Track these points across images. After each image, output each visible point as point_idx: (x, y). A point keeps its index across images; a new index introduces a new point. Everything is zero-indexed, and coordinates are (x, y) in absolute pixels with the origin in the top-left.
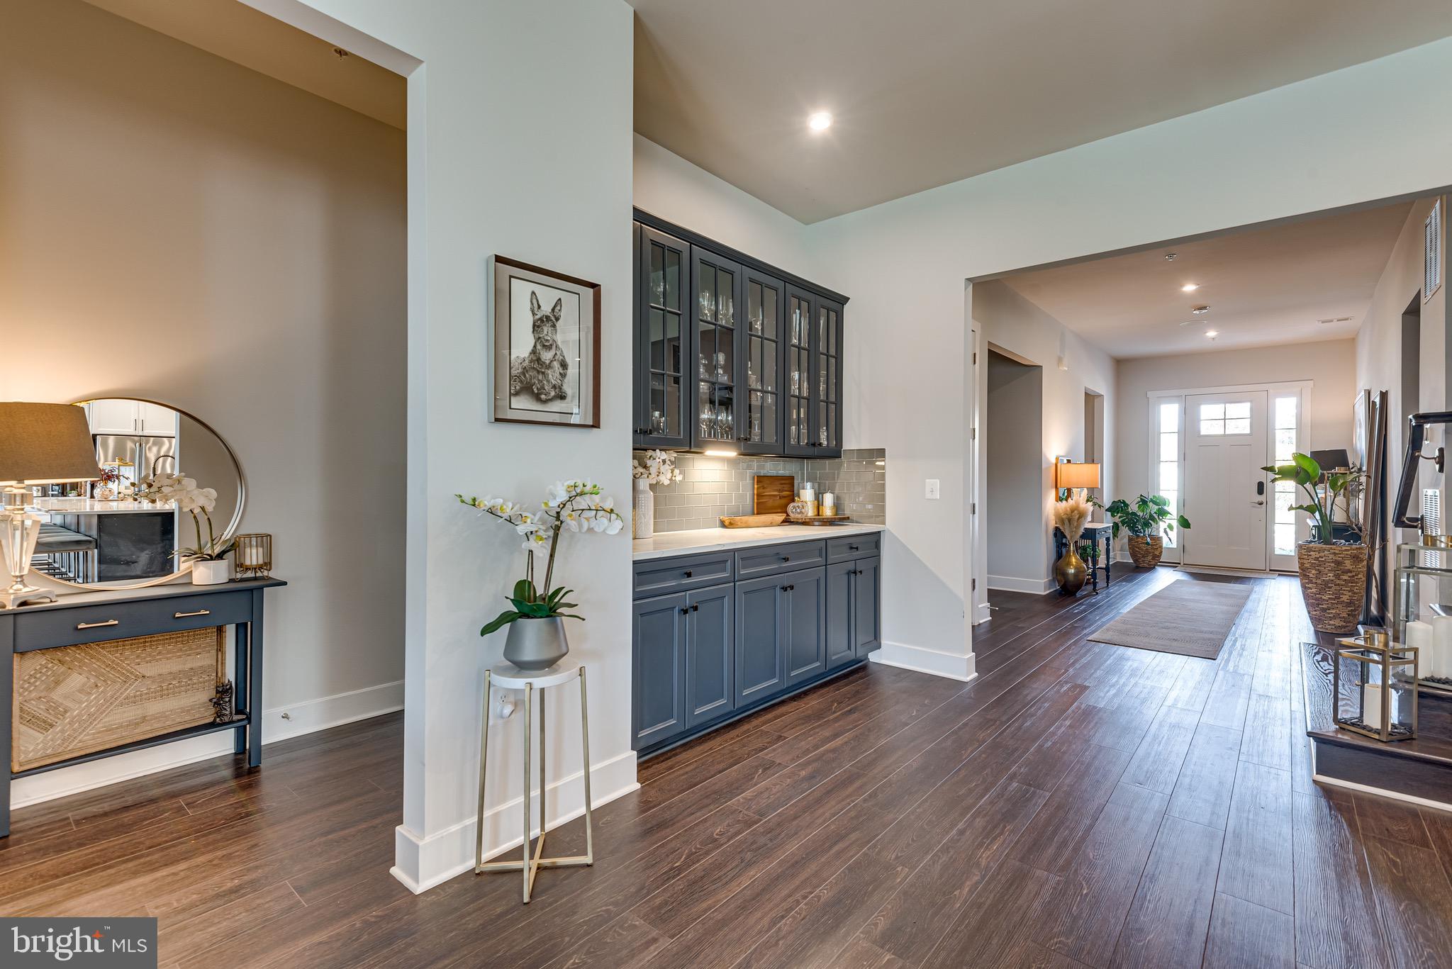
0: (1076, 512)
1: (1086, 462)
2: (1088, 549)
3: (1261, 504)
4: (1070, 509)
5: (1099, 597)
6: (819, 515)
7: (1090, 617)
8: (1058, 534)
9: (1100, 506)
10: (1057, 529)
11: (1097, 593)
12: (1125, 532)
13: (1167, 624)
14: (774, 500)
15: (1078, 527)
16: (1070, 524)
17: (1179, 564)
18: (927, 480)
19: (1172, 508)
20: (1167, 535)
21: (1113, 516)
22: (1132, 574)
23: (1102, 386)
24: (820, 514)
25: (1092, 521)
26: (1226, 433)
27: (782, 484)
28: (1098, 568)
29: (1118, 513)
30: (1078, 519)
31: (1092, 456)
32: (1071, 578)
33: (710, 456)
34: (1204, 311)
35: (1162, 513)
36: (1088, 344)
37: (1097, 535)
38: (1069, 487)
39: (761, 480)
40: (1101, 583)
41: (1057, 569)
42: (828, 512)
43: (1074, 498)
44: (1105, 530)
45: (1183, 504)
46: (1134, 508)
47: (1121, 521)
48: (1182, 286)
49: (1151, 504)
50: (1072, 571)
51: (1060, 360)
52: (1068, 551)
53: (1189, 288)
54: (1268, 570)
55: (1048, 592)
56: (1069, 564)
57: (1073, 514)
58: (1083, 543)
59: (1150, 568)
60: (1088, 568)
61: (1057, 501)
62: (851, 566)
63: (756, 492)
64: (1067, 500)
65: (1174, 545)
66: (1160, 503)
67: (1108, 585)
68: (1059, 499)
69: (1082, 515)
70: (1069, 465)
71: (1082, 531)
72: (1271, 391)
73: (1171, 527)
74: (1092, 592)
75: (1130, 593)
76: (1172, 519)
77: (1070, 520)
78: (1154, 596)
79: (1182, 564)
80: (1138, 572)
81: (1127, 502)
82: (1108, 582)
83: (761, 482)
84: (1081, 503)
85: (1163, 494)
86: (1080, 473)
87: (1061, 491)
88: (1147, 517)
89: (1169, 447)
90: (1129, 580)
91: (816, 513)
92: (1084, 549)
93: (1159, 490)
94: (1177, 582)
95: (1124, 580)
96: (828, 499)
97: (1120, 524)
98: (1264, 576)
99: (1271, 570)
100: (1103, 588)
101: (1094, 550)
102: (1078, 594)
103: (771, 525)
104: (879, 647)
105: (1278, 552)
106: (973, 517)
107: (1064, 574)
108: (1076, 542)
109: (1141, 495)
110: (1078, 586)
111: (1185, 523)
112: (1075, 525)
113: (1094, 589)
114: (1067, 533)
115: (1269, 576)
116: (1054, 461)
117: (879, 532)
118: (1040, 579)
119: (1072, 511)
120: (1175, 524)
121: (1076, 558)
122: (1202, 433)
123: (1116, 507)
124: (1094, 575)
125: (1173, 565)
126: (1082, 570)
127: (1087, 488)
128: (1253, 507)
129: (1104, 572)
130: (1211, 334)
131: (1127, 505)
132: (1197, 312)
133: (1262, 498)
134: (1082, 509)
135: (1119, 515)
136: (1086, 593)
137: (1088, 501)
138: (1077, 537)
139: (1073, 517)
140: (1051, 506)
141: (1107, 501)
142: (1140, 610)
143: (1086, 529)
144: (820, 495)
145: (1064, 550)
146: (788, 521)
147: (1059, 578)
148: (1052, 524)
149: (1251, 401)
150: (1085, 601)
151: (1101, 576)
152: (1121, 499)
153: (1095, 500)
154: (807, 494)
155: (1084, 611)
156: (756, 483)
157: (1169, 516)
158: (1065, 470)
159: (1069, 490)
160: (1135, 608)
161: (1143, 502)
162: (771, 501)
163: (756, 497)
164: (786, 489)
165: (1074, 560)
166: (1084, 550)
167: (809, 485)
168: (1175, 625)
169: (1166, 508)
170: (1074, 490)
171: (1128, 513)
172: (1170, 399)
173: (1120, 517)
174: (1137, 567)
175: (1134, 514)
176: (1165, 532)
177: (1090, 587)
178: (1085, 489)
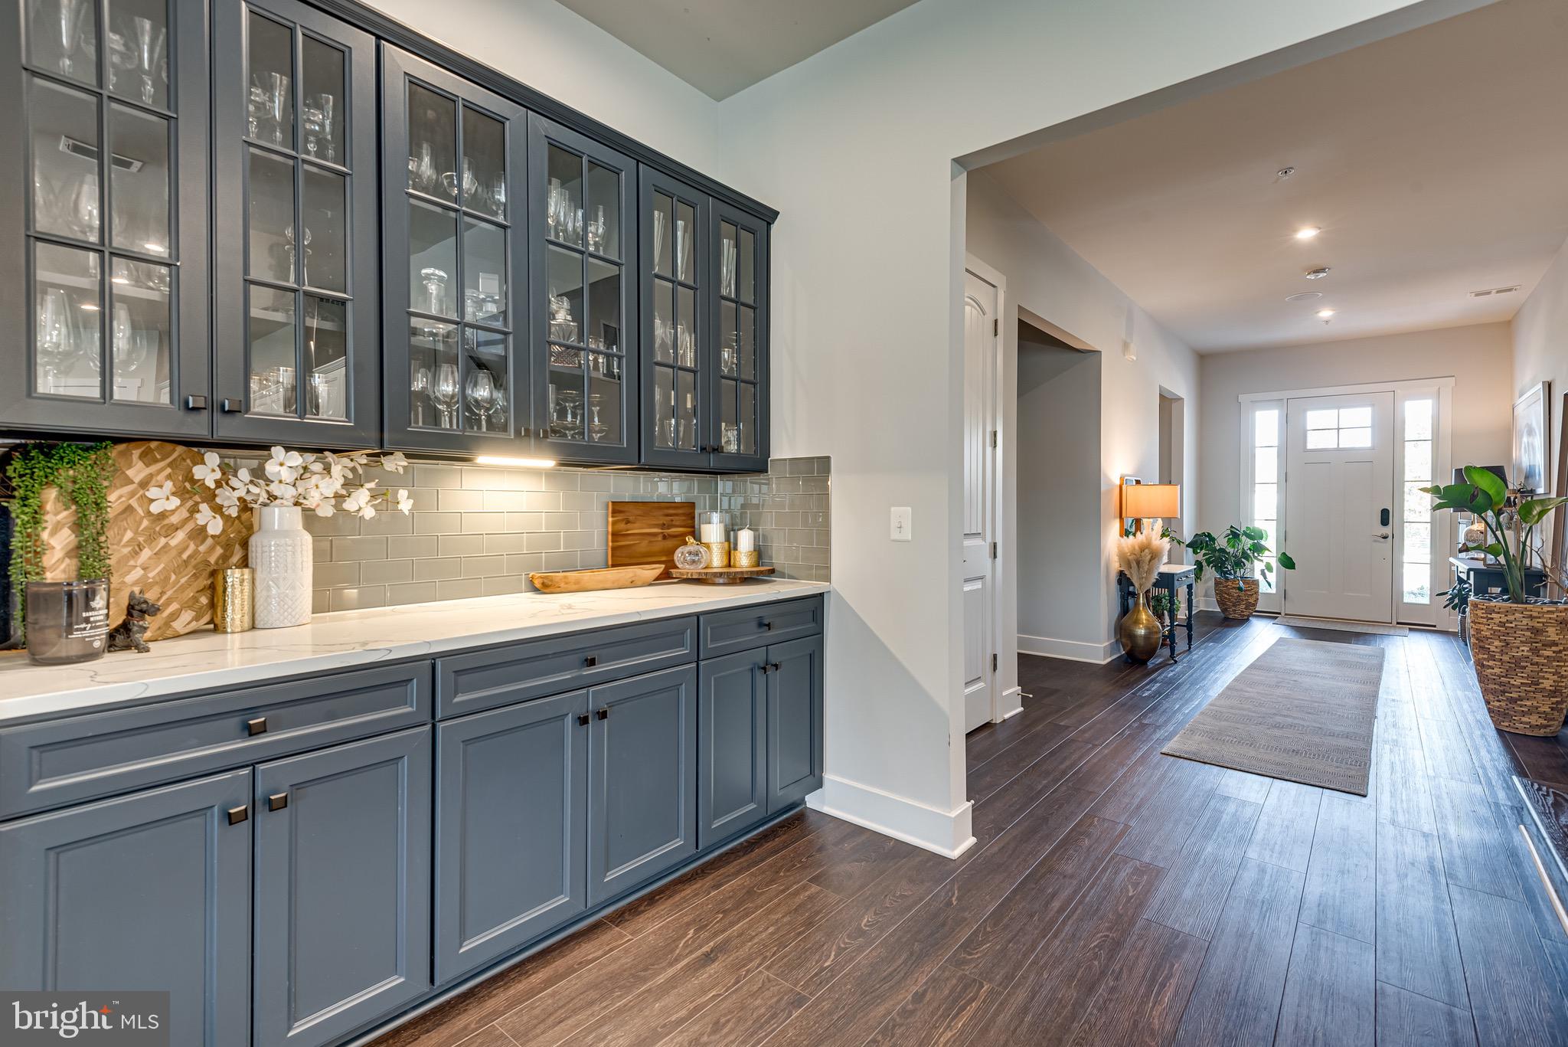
0: (1147, 551)
1: (1161, 482)
2: (1164, 600)
3: (1385, 537)
4: (1139, 547)
5: (1179, 668)
6: (729, 565)
7: (1166, 705)
8: (1123, 580)
9: (1179, 542)
10: (1121, 574)
11: (1176, 662)
12: (1210, 573)
13: (1278, 719)
14: (650, 542)
15: (1149, 571)
16: (1138, 567)
17: (1280, 613)
18: (893, 509)
19: (1270, 542)
20: (1265, 578)
21: (1195, 552)
22: (1219, 629)
23: (1182, 387)
24: (732, 564)
25: (1169, 562)
26: (1340, 446)
27: (667, 515)
28: (1177, 625)
29: (1201, 550)
30: (1150, 561)
31: (1168, 474)
32: (1141, 642)
33: (487, 466)
34: (1321, 275)
35: (1258, 549)
36: (1166, 330)
37: (1176, 582)
38: (1138, 516)
39: (618, 508)
40: (1181, 645)
41: (1121, 629)
42: (744, 560)
43: (1144, 532)
44: (1186, 575)
45: (1284, 537)
46: (1222, 542)
47: (1206, 560)
48: (1295, 231)
49: (1244, 538)
50: (1141, 631)
51: (1126, 346)
52: (1137, 604)
53: (1306, 234)
54: (1394, 623)
55: (1109, 660)
56: (1137, 622)
57: (1143, 554)
58: (1156, 592)
59: (1243, 621)
60: (1163, 627)
61: (1121, 536)
62: (759, 656)
63: (610, 530)
64: (1134, 535)
65: (1273, 590)
66: (1255, 535)
67: (1190, 648)
68: (1126, 533)
69: (1155, 555)
70: (1138, 487)
71: (1155, 576)
72: (1398, 392)
73: (1269, 568)
74: (1168, 660)
75: (1220, 660)
76: (1271, 557)
77: (1138, 563)
78: (1252, 667)
79: (1283, 614)
80: (1228, 626)
81: (1213, 536)
82: (1190, 644)
83: (620, 512)
84: (1153, 538)
85: (1258, 524)
86: (1153, 498)
87: (1128, 522)
88: (1239, 554)
89: (1266, 466)
90: (1217, 639)
91: (725, 562)
92: (1158, 599)
93: (1253, 520)
94: (1281, 642)
95: (1209, 640)
96: (745, 539)
97: (1204, 564)
98: (1392, 632)
99: (1398, 623)
100: (1184, 652)
101: (1172, 602)
102: (1150, 664)
103: (633, 584)
104: (819, 784)
105: (1407, 599)
106: (994, 563)
107: (1132, 636)
108: (1148, 591)
109: (1232, 527)
110: (1151, 652)
111: (1287, 562)
112: (1146, 569)
113: (1172, 656)
114: (1135, 580)
115: (1398, 632)
116: (1117, 482)
117: (822, 595)
118: (1099, 643)
119: (1142, 550)
120: (1274, 563)
121: (1146, 613)
122: (1310, 446)
123: (1199, 541)
124: (1171, 635)
125: (1272, 616)
126: (1155, 630)
127: (1162, 519)
128: (1375, 541)
129: (1185, 631)
130: (1326, 313)
131: (1213, 540)
132: (1312, 277)
133: (1387, 530)
134: (1155, 548)
135: (1203, 551)
136: (1161, 660)
137: (1163, 535)
138: (1149, 585)
139: (1143, 557)
140: (1113, 543)
141: (1188, 536)
142: (1237, 690)
143: (1161, 574)
144: (732, 533)
145: (1131, 601)
146: (665, 577)
147: (1124, 640)
148: (1116, 566)
149: (1373, 405)
150: (1160, 675)
151: (1181, 634)
152: (1206, 531)
153: (1173, 534)
154: (713, 531)
155: (1158, 693)
156: (610, 515)
157: (1266, 553)
158: (1131, 491)
159: (1138, 522)
160: (1229, 688)
161: (1234, 535)
162: (645, 543)
163: (610, 537)
164: (678, 523)
165: (1144, 617)
166: (1158, 601)
167: (716, 517)
168: (1290, 720)
169: (1263, 542)
170: (1145, 521)
171: (1215, 550)
172: (1267, 404)
173: (1204, 555)
174: (1226, 619)
175: (1222, 550)
176: (1263, 573)
177: (1166, 652)
178: (1160, 519)
